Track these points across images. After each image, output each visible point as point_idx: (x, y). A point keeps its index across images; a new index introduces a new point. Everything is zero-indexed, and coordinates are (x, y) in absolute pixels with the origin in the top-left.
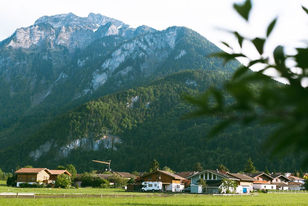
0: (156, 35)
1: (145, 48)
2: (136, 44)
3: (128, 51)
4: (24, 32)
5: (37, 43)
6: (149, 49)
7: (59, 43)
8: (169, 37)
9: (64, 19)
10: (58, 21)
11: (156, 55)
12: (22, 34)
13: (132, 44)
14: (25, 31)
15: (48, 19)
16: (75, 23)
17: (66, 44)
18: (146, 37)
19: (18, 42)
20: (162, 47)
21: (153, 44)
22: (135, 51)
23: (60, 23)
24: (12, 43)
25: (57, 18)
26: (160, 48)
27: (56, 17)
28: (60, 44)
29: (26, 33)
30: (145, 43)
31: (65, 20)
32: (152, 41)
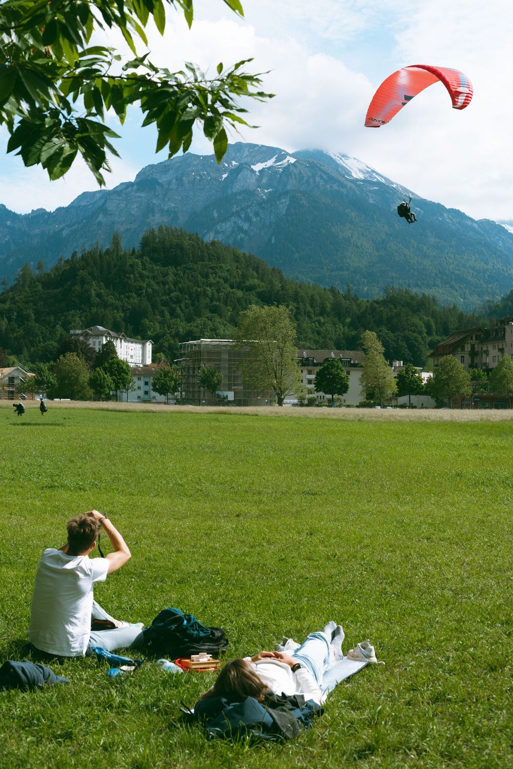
0: (264, 205)
1: (246, 226)
2: (234, 222)
3: (224, 232)
4: (118, 198)
5: (136, 212)
6: (252, 227)
7: (166, 208)
8: (281, 206)
9: (179, 164)
10: (169, 170)
11: (262, 234)
12: (115, 201)
13: (229, 223)
14: (119, 196)
15: (154, 170)
16: (195, 168)
17: (176, 207)
18: (249, 210)
19: (110, 214)
20: (270, 222)
21: (259, 219)
22: (233, 231)
23: (171, 172)
24: (101, 218)
25: (168, 166)
26: (268, 224)
27: (166, 164)
28: (168, 209)
29: (120, 198)
30: (248, 219)
31: (179, 167)
32: (257, 214)
